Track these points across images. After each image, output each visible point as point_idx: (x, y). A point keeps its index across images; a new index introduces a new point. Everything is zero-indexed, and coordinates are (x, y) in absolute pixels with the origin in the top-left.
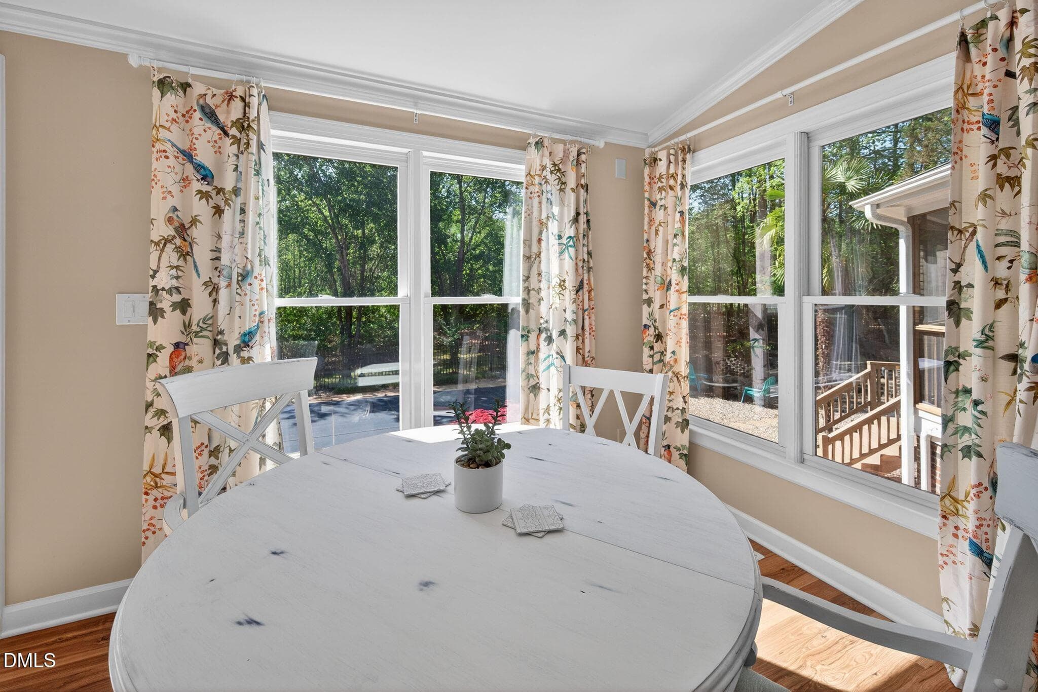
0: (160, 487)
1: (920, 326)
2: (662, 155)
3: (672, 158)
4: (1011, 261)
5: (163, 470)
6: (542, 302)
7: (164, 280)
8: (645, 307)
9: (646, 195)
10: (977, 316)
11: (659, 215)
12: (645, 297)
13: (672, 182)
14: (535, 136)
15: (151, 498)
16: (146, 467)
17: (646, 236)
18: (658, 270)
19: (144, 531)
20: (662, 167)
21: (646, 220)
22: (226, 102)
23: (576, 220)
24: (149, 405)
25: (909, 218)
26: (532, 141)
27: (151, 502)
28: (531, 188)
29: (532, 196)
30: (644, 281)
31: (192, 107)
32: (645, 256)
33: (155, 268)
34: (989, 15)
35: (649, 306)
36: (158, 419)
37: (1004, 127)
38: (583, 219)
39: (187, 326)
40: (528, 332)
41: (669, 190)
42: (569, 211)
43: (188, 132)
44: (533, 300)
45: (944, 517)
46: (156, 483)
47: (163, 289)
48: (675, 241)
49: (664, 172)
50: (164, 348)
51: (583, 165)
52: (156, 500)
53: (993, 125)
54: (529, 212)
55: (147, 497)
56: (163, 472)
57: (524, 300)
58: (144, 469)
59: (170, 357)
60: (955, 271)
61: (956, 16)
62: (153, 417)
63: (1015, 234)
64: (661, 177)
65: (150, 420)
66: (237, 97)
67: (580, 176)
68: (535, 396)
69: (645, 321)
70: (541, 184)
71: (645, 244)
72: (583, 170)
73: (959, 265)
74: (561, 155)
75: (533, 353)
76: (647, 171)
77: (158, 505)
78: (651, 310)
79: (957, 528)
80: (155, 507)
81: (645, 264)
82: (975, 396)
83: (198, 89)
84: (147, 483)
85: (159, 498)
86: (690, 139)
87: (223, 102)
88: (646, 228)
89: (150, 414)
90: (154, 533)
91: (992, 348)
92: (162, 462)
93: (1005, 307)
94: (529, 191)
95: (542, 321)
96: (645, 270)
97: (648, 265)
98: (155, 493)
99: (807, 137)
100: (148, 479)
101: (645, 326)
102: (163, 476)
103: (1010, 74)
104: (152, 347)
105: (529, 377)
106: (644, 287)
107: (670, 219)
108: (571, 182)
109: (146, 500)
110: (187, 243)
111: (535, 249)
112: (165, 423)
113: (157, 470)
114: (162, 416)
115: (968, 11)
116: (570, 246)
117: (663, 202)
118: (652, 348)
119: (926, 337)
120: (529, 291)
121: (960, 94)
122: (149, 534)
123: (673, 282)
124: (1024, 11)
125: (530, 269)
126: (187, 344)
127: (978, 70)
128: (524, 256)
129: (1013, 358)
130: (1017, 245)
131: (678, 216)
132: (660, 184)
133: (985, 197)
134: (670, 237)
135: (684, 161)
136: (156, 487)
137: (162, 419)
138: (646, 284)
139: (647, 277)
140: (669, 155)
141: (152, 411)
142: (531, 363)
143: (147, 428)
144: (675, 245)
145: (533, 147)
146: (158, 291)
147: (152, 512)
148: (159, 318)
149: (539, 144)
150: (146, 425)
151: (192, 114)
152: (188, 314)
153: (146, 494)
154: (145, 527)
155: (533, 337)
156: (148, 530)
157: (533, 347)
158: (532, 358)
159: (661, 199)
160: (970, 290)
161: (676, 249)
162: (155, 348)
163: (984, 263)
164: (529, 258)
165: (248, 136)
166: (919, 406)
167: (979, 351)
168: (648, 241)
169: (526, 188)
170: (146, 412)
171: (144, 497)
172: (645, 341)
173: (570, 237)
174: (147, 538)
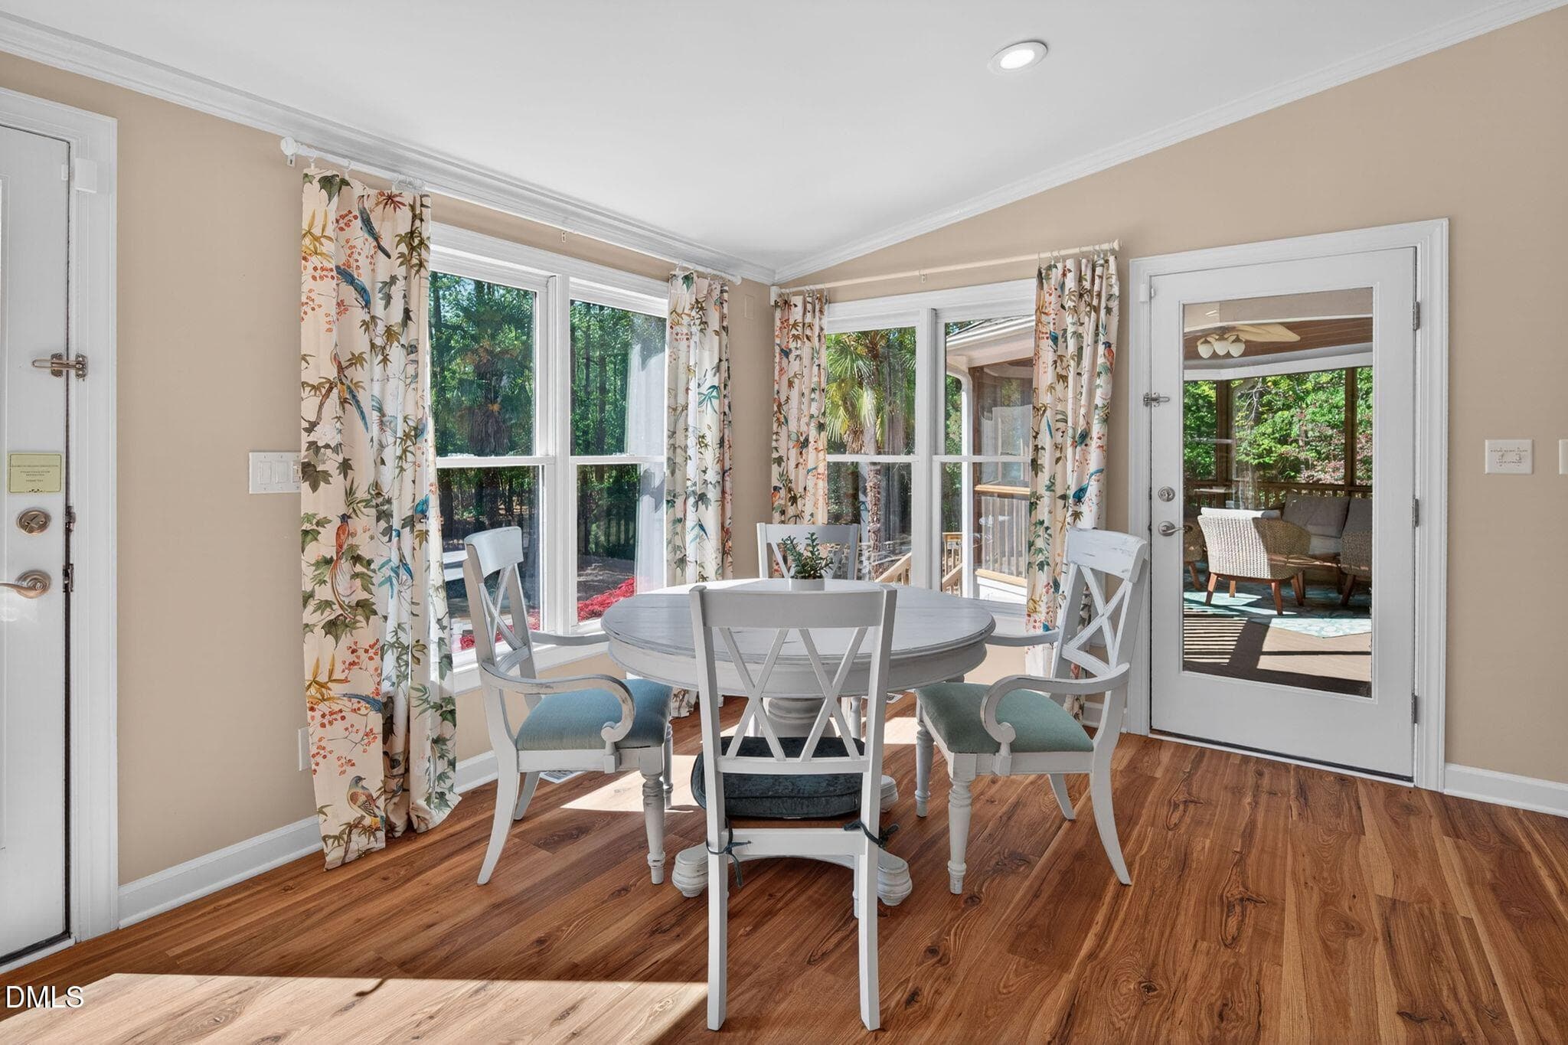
0: (328, 699)
1: (979, 486)
2: (798, 300)
3: (809, 307)
4: (1063, 432)
5: (330, 678)
6: (689, 461)
7: (326, 434)
8: (775, 467)
9: (778, 341)
10: (1046, 470)
11: (795, 366)
12: (775, 455)
13: (808, 332)
14: (685, 269)
15: (317, 714)
16: (308, 676)
17: (776, 387)
18: (793, 425)
19: (314, 756)
20: (796, 314)
21: (777, 368)
22: (382, 206)
23: (718, 368)
24: (307, 597)
25: (970, 369)
26: (681, 274)
27: (318, 719)
28: (677, 329)
29: (678, 337)
30: (774, 437)
31: (350, 212)
32: (776, 409)
33: (313, 419)
34: (1053, 263)
35: (779, 465)
36: (322, 614)
37: (1061, 340)
38: (724, 365)
39: (350, 493)
40: (674, 497)
41: (805, 339)
42: (711, 357)
43: (343, 243)
44: (679, 460)
45: (1029, 616)
46: (322, 695)
47: (327, 446)
48: (813, 396)
49: (800, 320)
50: (330, 521)
51: (725, 305)
52: (323, 716)
53: (1055, 339)
54: (674, 356)
55: (313, 714)
56: (331, 680)
57: (669, 459)
58: (306, 678)
59: (337, 534)
60: (1035, 437)
61: (1035, 257)
62: (315, 611)
63: (1064, 413)
64: (795, 325)
65: (310, 616)
66: (404, 205)
67: (723, 317)
68: (683, 570)
69: (775, 482)
70: (690, 325)
71: (776, 396)
72: (725, 311)
73: (1037, 433)
74: (705, 292)
75: (680, 521)
76: (778, 314)
77: (327, 723)
78: (781, 470)
79: (1035, 621)
80: (323, 725)
81: (775, 419)
82: (1046, 525)
83: (358, 189)
84: (312, 697)
85: (327, 713)
86: (829, 290)
87: (377, 204)
88: (777, 378)
89: (311, 607)
90: (325, 757)
91: (1053, 491)
92: (328, 667)
93: (1060, 462)
94: (674, 331)
95: (689, 483)
96: (775, 425)
97: (778, 419)
98: (323, 707)
99: (935, 313)
100: (313, 691)
101: (775, 488)
102: (330, 685)
103: (1063, 307)
104: (309, 521)
105: (676, 549)
106: (774, 444)
107: (806, 372)
108: (714, 323)
109: (313, 718)
110: (345, 387)
111: (681, 401)
112: (332, 617)
113: (323, 678)
114: (328, 609)
115: (1043, 255)
116: (714, 397)
117: (798, 352)
118: (783, 513)
119: (983, 498)
120: (675, 448)
121: (1038, 313)
122: (319, 759)
123: (811, 440)
124: (1070, 271)
125: (676, 422)
126: (349, 517)
127: (1047, 298)
128: (669, 407)
129: (1064, 497)
130: (1066, 422)
131: (815, 369)
132: (794, 332)
133: (1051, 388)
134: (807, 392)
135: (821, 311)
136: (323, 700)
137: (326, 613)
138: (777, 440)
139: (777, 433)
140: (805, 303)
141: (312, 604)
142: (677, 534)
143: (307, 625)
144: (813, 400)
145: (680, 281)
146: (318, 449)
147: (320, 732)
148: (322, 483)
149: (687, 279)
150: (304, 622)
151: (350, 221)
152: (349, 478)
153: (312, 709)
154: (314, 750)
155: (679, 502)
156: (318, 754)
157: (680, 515)
158: (679, 527)
159: (797, 348)
160: (1043, 451)
161: (814, 405)
162: (314, 522)
163: (1051, 433)
164: (675, 410)
165: (420, 255)
166: (979, 571)
167: (1048, 493)
168: (778, 392)
169: (671, 327)
170: (305, 606)
171: (310, 713)
172: (776, 504)
173: (713, 387)
174: (317, 764)
